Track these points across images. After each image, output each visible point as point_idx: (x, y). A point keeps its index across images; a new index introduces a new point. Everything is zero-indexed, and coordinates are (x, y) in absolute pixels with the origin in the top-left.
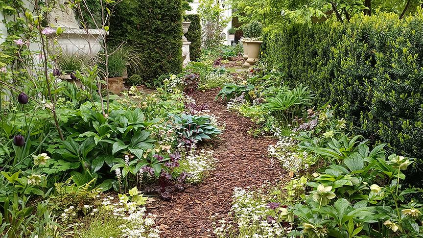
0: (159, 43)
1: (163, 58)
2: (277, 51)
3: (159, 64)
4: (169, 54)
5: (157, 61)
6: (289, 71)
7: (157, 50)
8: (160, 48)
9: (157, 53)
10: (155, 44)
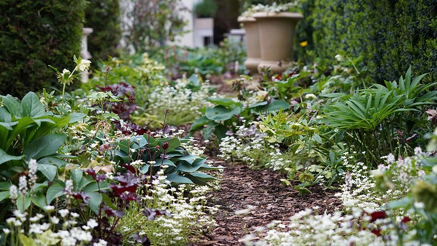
0: (20, 11)
1: (31, 51)
2: (344, 31)
3: (19, 67)
4: (48, 41)
5: (15, 59)
6: (379, 71)
7: (13, 29)
8: (22, 24)
9: (13, 36)
10: (8, 15)
